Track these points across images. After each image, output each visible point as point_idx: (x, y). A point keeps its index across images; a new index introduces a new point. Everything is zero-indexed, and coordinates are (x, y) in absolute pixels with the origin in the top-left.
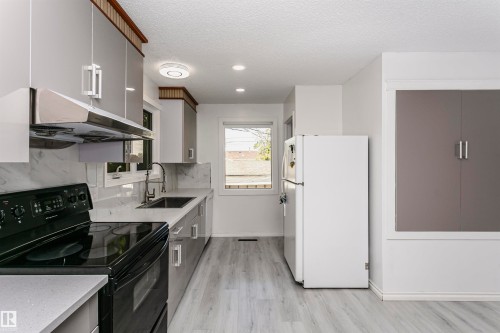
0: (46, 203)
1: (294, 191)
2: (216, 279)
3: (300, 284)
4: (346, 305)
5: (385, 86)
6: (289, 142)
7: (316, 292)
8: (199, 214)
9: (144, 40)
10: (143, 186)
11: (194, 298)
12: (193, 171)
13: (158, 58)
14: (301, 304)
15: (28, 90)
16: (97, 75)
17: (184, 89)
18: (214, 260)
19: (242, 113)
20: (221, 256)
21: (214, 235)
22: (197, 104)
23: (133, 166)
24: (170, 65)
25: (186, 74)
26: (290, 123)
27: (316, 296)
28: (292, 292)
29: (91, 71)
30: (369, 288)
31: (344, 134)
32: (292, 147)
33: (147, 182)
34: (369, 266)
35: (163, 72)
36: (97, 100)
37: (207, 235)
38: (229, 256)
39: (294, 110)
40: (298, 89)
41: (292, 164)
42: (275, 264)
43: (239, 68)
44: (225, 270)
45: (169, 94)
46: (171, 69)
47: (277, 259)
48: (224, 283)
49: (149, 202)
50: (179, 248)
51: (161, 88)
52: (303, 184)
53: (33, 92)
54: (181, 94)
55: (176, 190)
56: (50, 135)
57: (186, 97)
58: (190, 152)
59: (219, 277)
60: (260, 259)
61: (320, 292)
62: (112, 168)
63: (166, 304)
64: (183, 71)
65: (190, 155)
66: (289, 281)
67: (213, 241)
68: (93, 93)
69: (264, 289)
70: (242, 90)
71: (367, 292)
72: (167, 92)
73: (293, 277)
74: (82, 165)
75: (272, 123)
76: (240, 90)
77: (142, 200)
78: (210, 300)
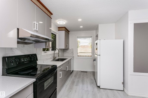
0: (25, 59)
1: (97, 57)
2: (73, 83)
3: (99, 87)
4: (114, 95)
5: (129, 22)
6: (96, 42)
7: (104, 90)
8: (69, 63)
9: (52, 14)
10: (53, 55)
11: (66, 88)
12: (68, 51)
13: (56, 19)
14: (99, 93)
15: (17, 29)
16: (37, 24)
17: (65, 28)
18: (73, 77)
19: (83, 34)
20: (75, 76)
21: (74, 70)
22: (69, 32)
23: (50, 49)
24: (60, 21)
25: (64, 23)
26: (97, 36)
27: (104, 91)
28: (96, 89)
29: (35, 23)
30: (123, 91)
31: (115, 39)
32: (97, 44)
33: (54, 54)
34: (123, 83)
35: (58, 23)
36: (37, 31)
37: (72, 70)
38: (78, 76)
39: (98, 32)
40: (99, 25)
41: (97, 49)
42: (92, 80)
43: (80, 20)
44: (76, 80)
45: (61, 29)
46: (60, 22)
47: (93, 78)
48: (75, 84)
49: (55, 60)
50: (61, 73)
51: (58, 28)
52: (100, 55)
53: (18, 29)
54: (64, 29)
55: (63, 56)
56: (24, 40)
57: (65, 30)
58: (67, 45)
59: (74, 82)
60: (87, 78)
61: (106, 90)
62: (44, 50)
63: (56, 88)
64: (63, 22)
65: (67, 47)
66: (96, 85)
67: (74, 72)
68: (36, 29)
69: (87, 87)
70: (82, 27)
71: (123, 92)
72: (60, 28)
73: (97, 84)
74: (35, 49)
75: (92, 37)
76: (81, 27)
77: (53, 59)
78: (71, 88)
